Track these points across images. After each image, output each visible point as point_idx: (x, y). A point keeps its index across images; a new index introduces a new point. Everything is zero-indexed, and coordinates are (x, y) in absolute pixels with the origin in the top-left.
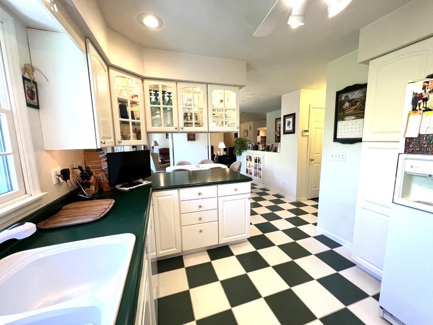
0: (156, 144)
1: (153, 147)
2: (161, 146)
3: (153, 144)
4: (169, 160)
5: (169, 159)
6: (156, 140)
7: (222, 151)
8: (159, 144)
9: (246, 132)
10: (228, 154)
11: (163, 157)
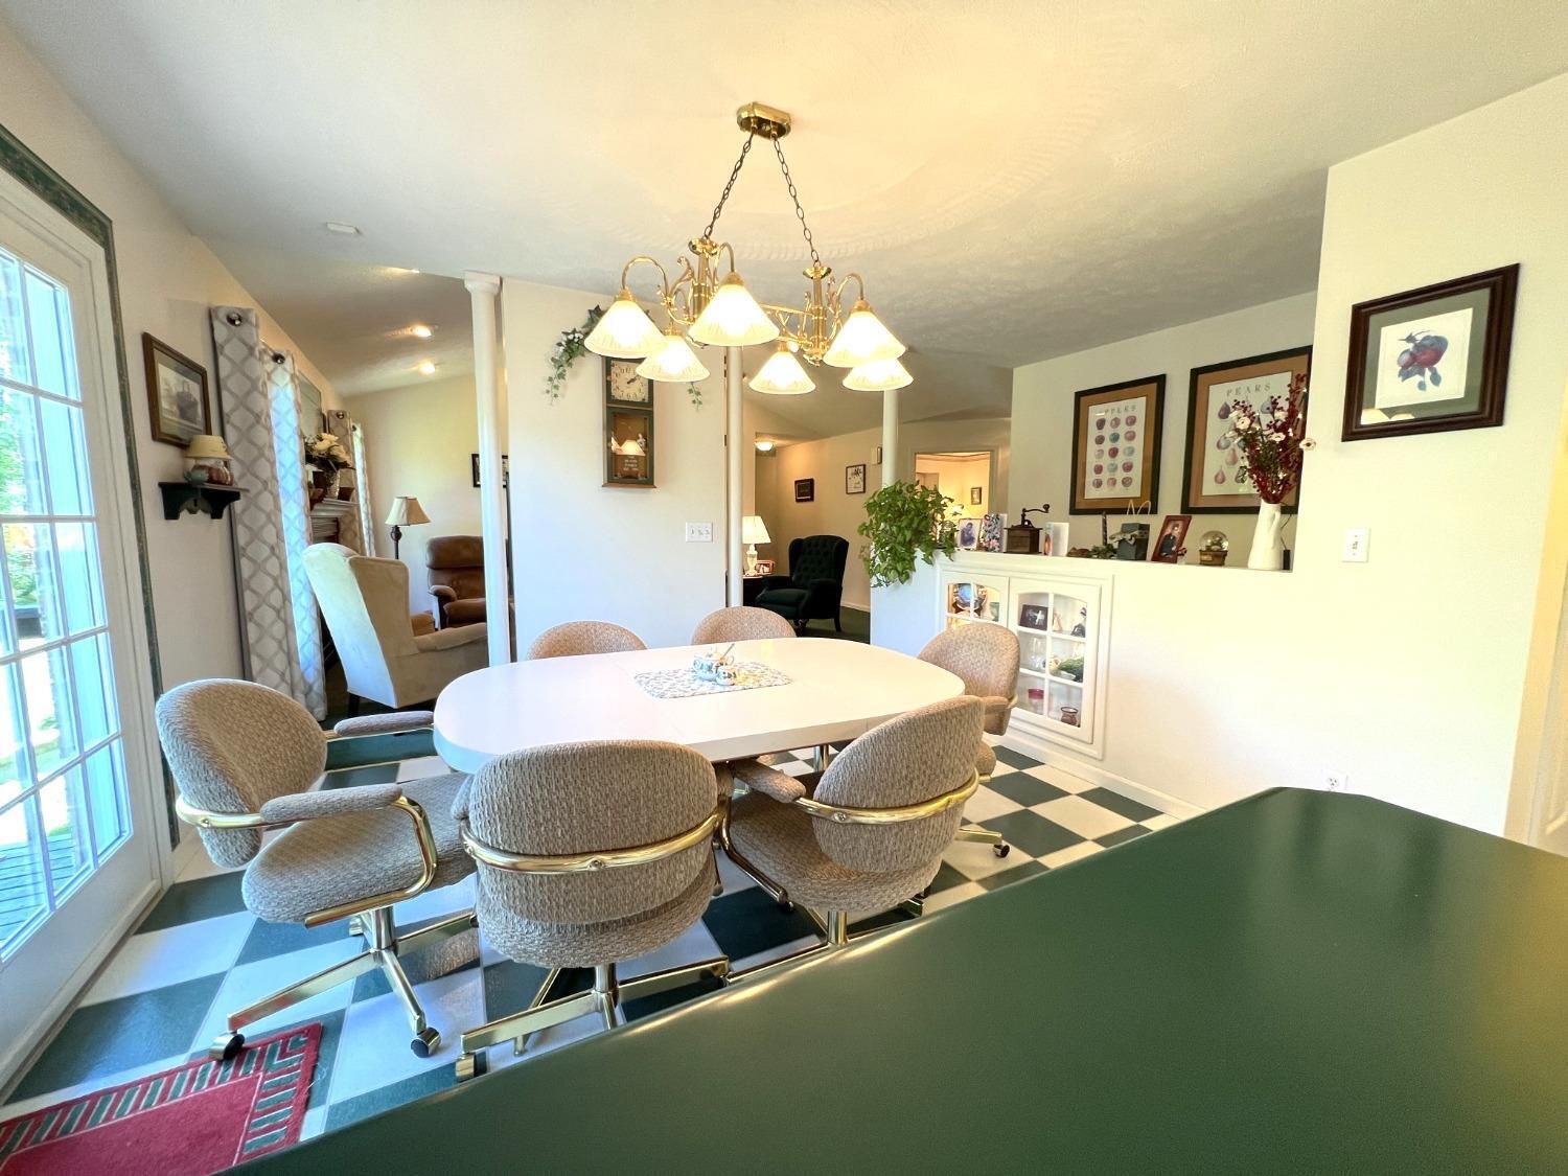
0: (413, 512)
1: (397, 528)
2: (444, 524)
3: (393, 518)
4: (480, 600)
5: (481, 593)
6: (411, 496)
7: (753, 556)
8: (429, 518)
9: (857, 473)
10: (785, 572)
11: (451, 584)
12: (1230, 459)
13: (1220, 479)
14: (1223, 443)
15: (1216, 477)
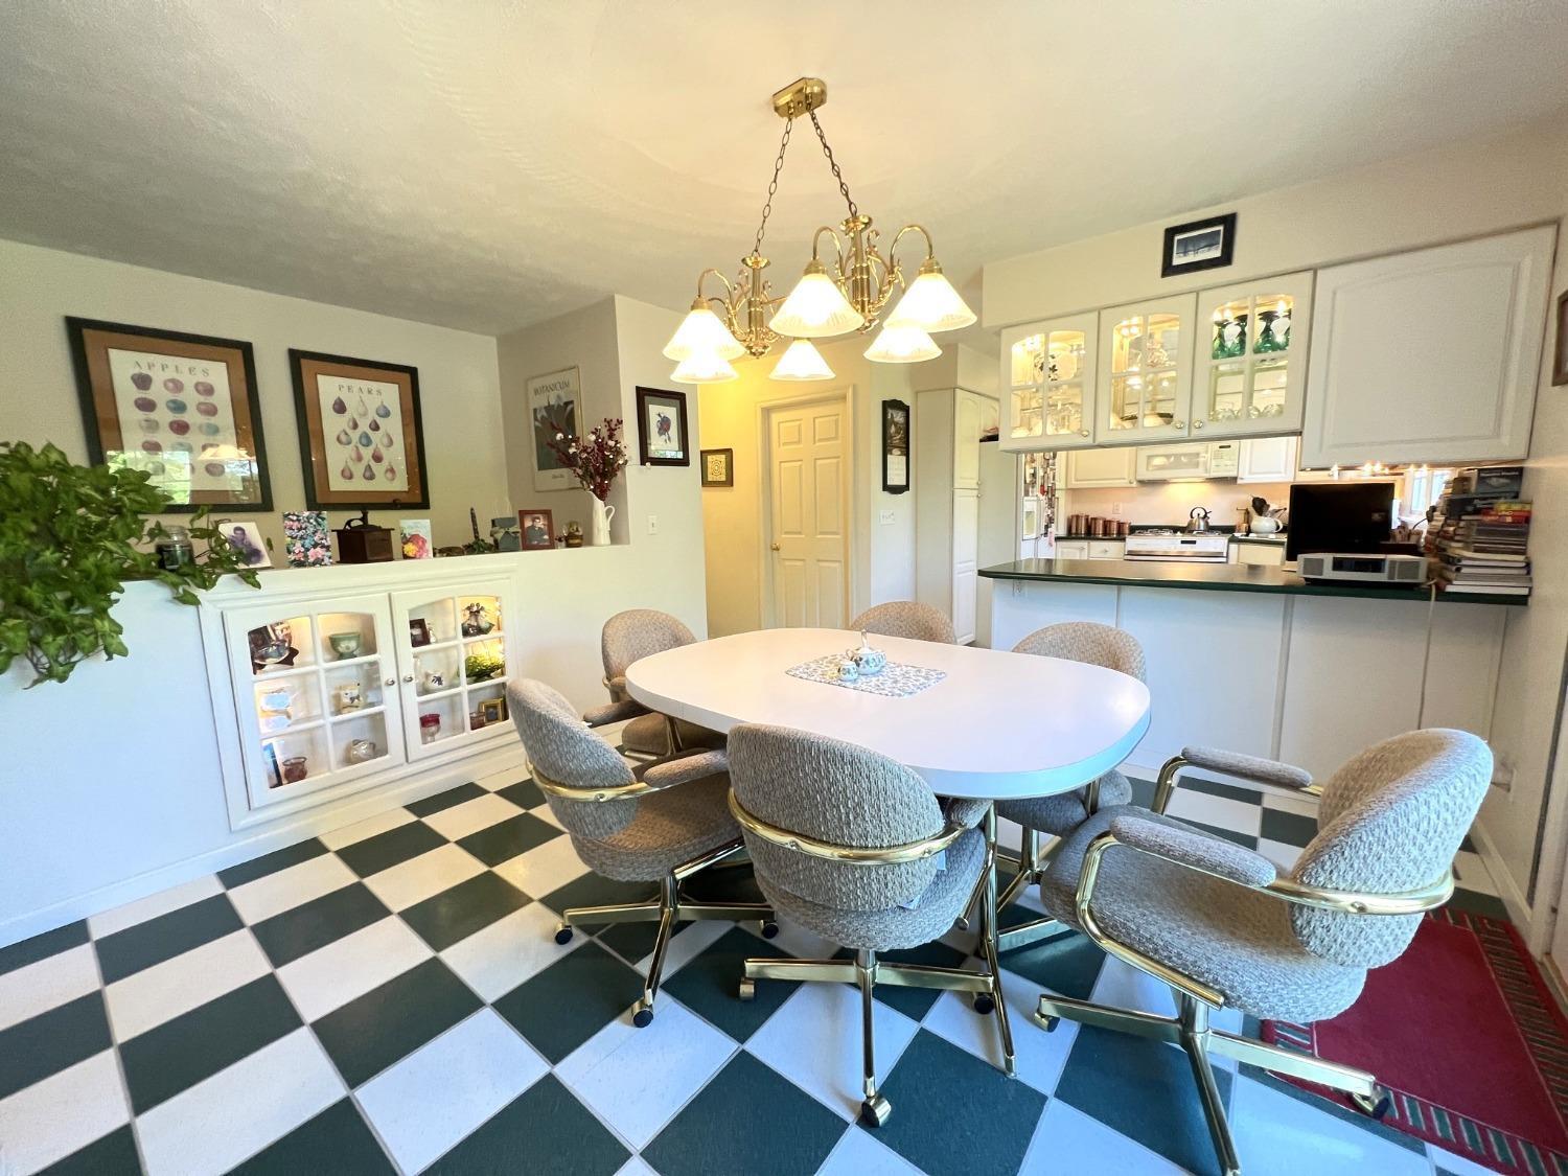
12: (354, 455)
13: (348, 475)
14: (343, 438)
15: (343, 471)
